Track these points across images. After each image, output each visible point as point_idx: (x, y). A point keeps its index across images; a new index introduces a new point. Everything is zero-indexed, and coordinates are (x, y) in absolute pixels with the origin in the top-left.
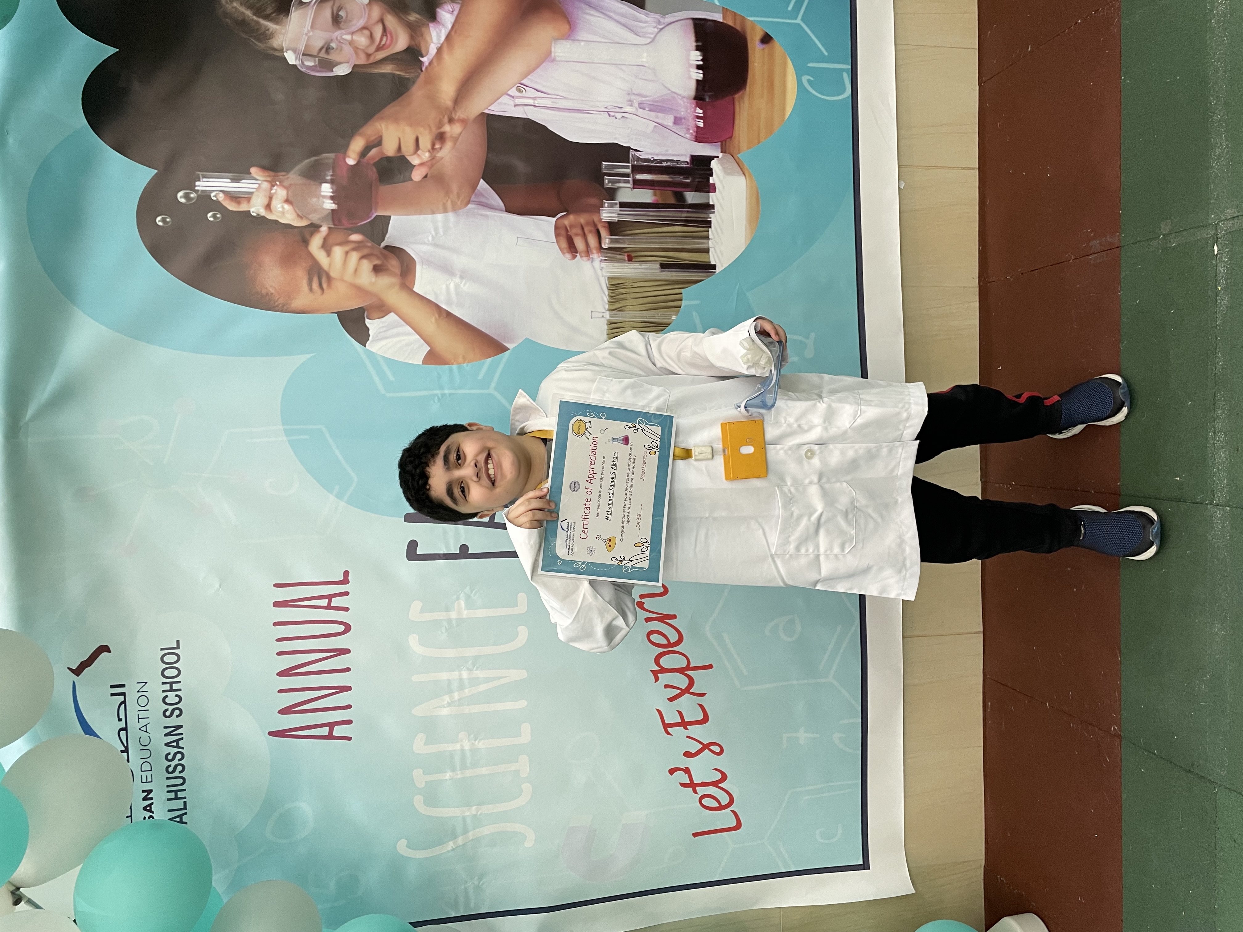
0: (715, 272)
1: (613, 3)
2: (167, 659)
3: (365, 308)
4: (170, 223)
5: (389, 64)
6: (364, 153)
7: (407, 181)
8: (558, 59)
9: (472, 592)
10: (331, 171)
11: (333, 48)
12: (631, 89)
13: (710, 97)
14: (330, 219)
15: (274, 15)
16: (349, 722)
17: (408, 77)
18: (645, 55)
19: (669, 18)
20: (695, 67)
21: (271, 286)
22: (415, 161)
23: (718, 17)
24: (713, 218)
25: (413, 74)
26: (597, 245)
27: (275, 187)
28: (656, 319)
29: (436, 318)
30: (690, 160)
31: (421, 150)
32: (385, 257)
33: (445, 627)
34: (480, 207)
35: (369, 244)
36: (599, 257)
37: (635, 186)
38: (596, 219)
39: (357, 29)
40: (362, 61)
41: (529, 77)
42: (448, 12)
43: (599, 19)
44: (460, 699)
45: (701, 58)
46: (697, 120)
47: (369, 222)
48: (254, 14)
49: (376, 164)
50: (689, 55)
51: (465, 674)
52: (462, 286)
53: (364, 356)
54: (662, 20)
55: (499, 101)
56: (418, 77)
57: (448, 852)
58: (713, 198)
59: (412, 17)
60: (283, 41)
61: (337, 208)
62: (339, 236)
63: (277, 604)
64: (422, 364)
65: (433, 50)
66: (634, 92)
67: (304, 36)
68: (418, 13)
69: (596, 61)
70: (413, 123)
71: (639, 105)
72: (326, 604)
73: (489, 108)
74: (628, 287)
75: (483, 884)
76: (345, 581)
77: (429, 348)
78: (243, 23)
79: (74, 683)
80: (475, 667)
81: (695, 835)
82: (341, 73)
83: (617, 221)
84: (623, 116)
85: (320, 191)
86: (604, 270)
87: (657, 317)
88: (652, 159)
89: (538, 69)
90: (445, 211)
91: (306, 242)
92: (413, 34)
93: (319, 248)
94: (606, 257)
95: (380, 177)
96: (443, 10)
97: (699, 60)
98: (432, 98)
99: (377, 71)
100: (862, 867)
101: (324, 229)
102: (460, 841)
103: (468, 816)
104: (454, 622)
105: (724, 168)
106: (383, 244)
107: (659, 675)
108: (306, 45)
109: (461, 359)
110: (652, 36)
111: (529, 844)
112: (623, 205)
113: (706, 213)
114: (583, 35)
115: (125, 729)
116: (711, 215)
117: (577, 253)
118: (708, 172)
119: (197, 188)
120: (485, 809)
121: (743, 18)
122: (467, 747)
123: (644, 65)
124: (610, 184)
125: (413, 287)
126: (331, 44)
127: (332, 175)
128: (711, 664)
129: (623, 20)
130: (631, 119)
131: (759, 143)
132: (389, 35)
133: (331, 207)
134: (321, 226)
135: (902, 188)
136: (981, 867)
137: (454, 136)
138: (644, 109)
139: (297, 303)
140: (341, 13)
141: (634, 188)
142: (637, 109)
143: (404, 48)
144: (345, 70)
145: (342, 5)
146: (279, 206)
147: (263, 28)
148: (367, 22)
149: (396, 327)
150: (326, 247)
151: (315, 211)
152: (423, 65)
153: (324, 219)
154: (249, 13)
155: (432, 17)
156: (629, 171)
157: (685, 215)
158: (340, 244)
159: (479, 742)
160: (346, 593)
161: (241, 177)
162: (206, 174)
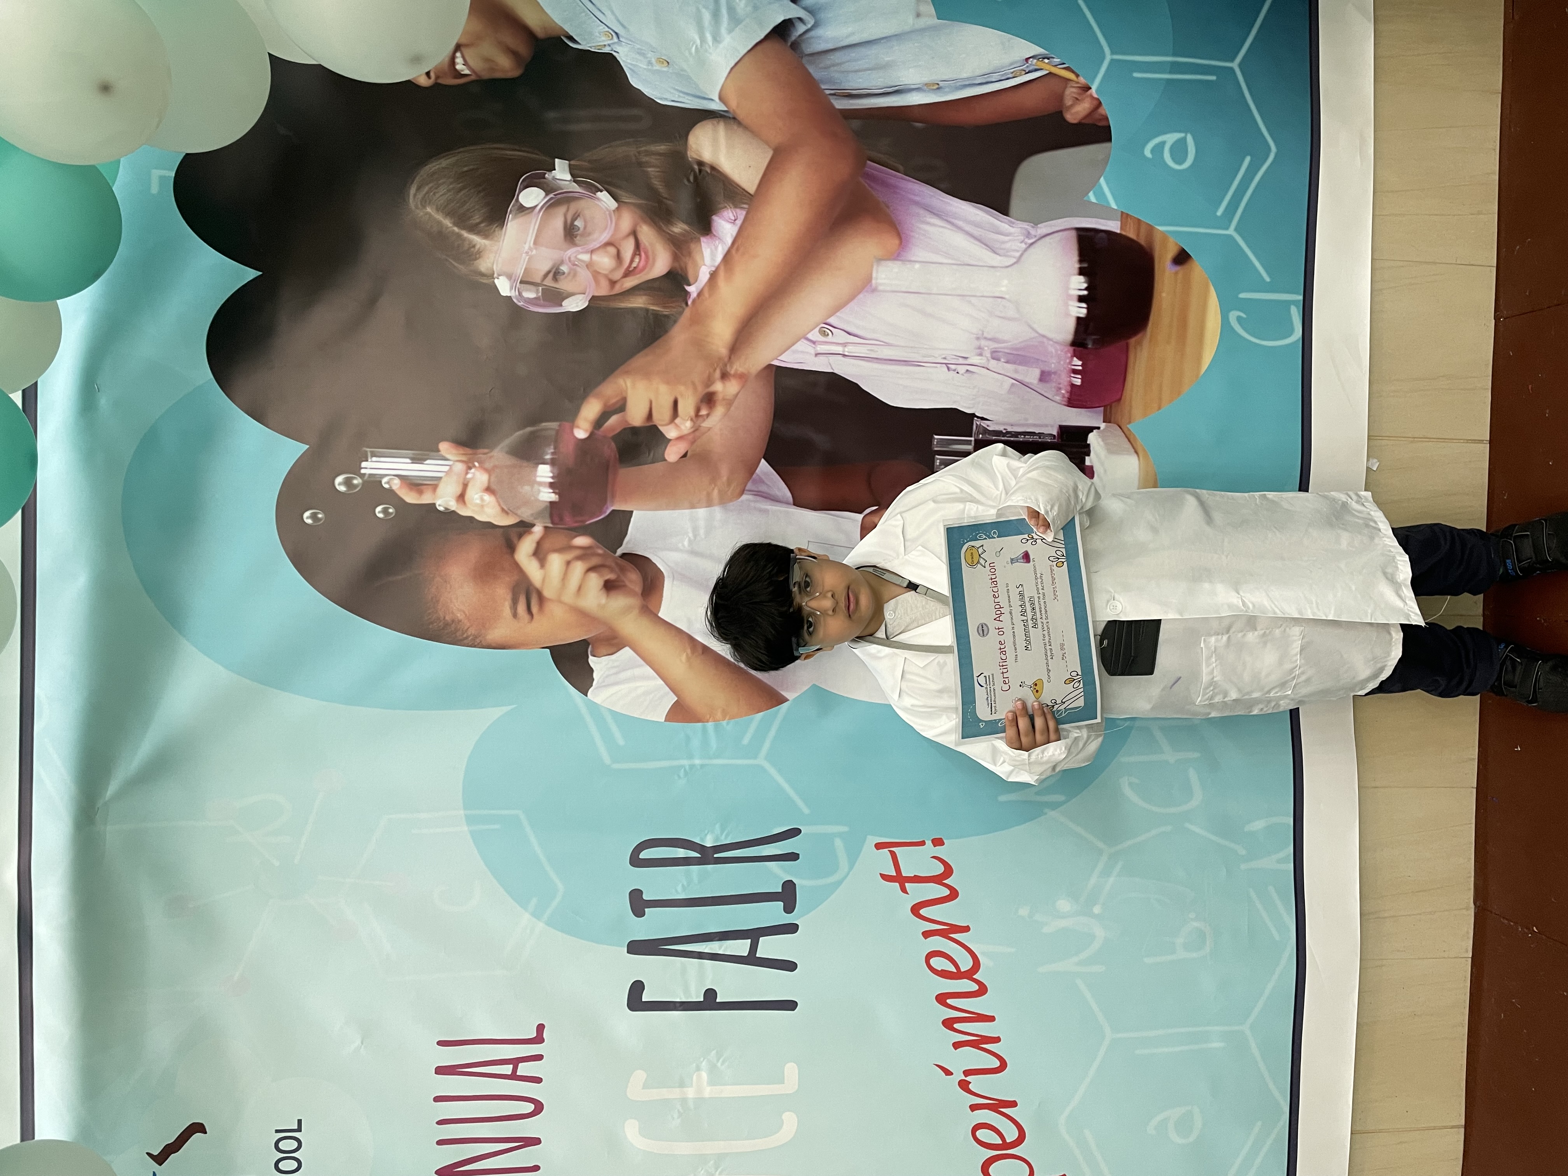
1: (963, 207)
2: (283, 1145)
3: (589, 641)
6: (599, 423)
8: (881, 288)
9: (718, 1060)
10: (552, 447)
11: (564, 273)
12: (983, 331)
14: (547, 514)
15: (482, 225)
17: (667, 313)
18: (1005, 282)
19: (1043, 229)
20: (1076, 298)
21: (459, 610)
22: (670, 433)
23: (1114, 226)
25: (675, 310)
27: (473, 470)
29: (687, 655)
32: (622, 569)
33: (678, 1111)
34: (758, 498)
35: (600, 551)
39: (598, 245)
40: (603, 290)
41: (838, 314)
42: (728, 222)
43: (941, 230)
45: (1085, 285)
47: (603, 519)
48: (455, 224)
49: (616, 438)
53: (584, 711)
55: (794, 348)
56: (681, 313)
61: (557, 500)
62: (559, 539)
63: (440, 1070)
64: (665, 721)
65: (704, 275)
67: (524, 255)
70: (671, 379)
72: (509, 1072)
73: (779, 358)
76: (539, 1040)
77: (676, 699)
78: (441, 237)
82: (573, 308)
85: (535, 476)
88: (1004, 431)
89: (852, 304)
90: (709, 504)
91: (511, 548)
92: (677, 251)
93: (530, 556)
96: (720, 218)
97: (1083, 288)
98: (699, 344)
101: (538, 530)
104: (691, 1105)
105: (1106, 444)
106: (620, 552)
108: (526, 269)
110: (1017, 254)
114: (918, 253)
118: (1084, 449)
119: (363, 471)
121: (1150, 229)
123: (1004, 296)
127: (553, 454)
129: (976, 232)
131: (1160, 408)
132: (643, 254)
133: (550, 498)
134: (533, 525)
135: (1372, 466)
137: (728, 397)
140: (576, 223)
145: (579, 212)
146: (476, 496)
148: (612, 235)
150: (539, 554)
151: (526, 503)
153: (539, 515)
154: (447, 222)
158: (560, 550)
160: (539, 1057)
161: (426, 455)
162: (377, 452)
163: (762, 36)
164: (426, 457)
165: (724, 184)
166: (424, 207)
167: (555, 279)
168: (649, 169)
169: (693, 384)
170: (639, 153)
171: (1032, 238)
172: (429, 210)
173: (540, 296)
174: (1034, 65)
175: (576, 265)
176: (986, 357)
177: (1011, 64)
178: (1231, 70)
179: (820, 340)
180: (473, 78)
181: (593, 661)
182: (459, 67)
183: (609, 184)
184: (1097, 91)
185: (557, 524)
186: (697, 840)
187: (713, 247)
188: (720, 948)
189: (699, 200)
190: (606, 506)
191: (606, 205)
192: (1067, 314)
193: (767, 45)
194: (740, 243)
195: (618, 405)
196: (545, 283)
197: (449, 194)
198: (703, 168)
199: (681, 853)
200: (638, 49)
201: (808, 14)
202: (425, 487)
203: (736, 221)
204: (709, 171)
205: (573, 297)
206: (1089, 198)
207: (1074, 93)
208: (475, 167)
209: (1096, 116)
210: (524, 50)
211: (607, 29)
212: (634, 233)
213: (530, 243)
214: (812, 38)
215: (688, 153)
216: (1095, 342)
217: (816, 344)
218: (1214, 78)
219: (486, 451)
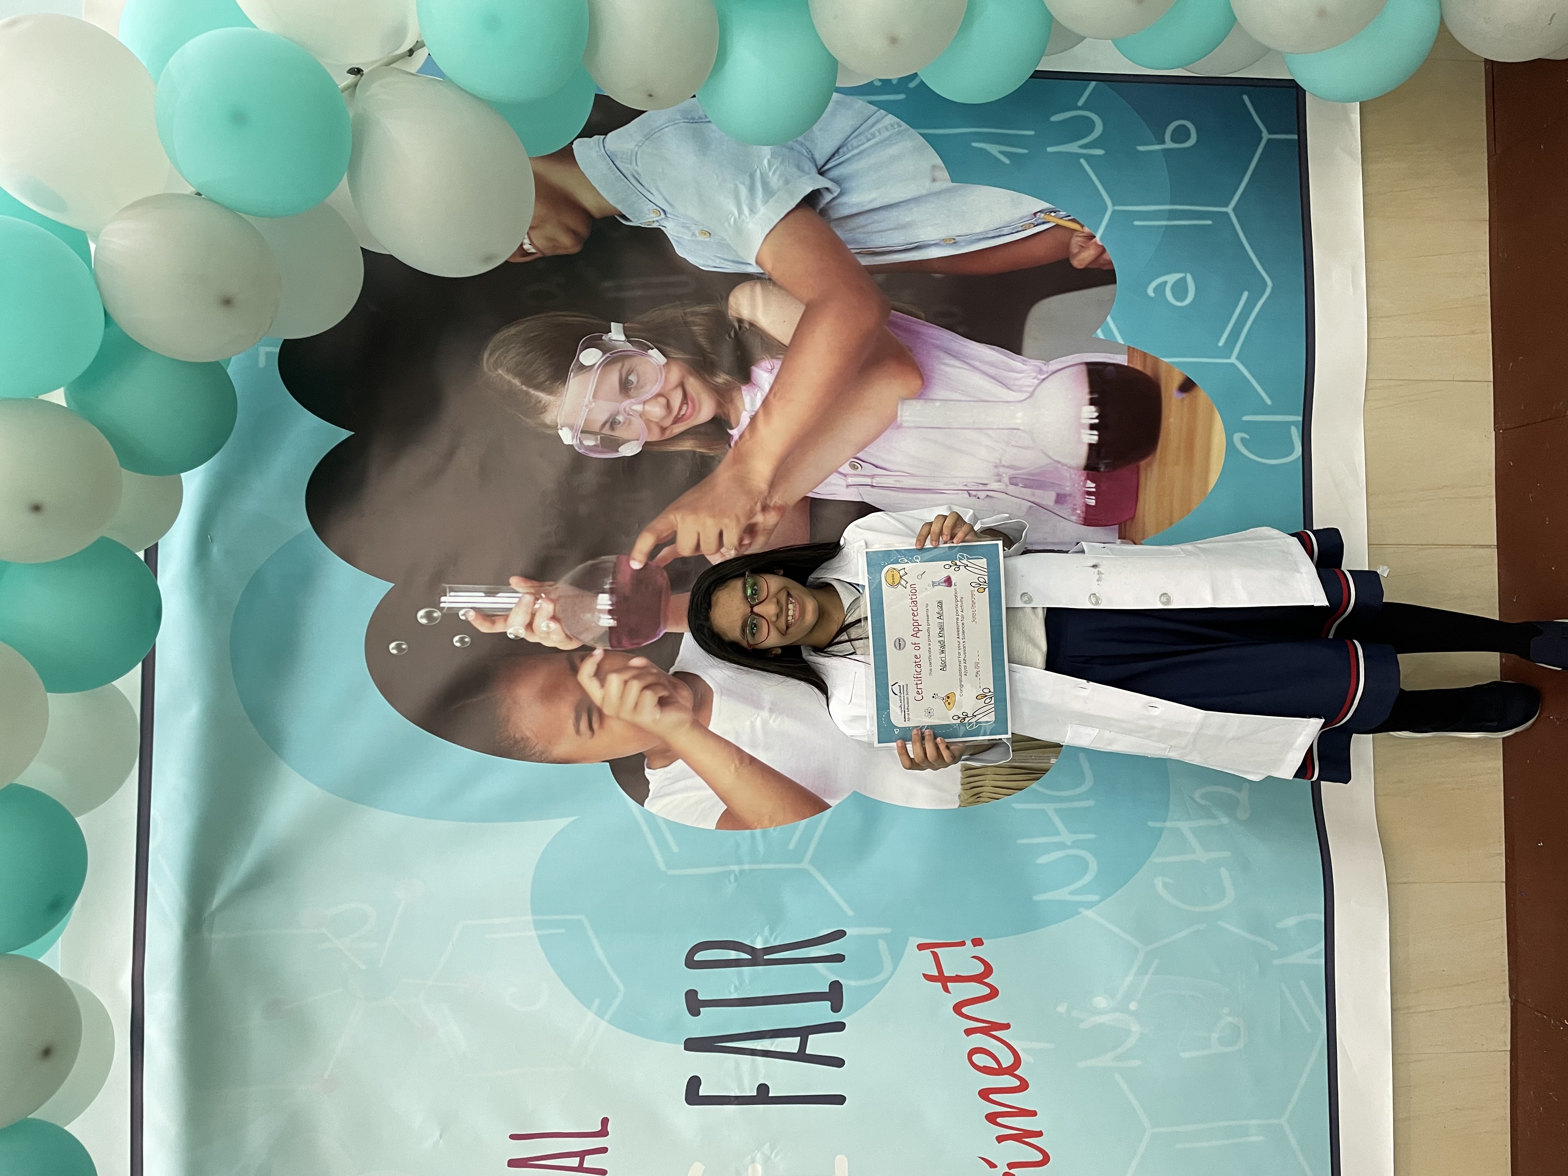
1: (979, 349)
8: (905, 424)
9: (772, 1150)
10: (611, 578)
11: (620, 422)
14: (607, 638)
17: (712, 454)
18: (1020, 415)
19: (1055, 365)
23: (1122, 359)
25: (719, 451)
27: (540, 601)
29: (736, 766)
31: (726, 547)
32: (675, 687)
35: (655, 671)
40: (655, 436)
47: (657, 641)
48: (523, 383)
49: (666, 567)
52: (771, 721)
53: (641, 820)
54: (1045, 368)
56: (725, 454)
59: (720, 378)
60: (557, 417)
61: (616, 625)
62: (617, 661)
63: (512, 1163)
64: (716, 829)
67: (584, 408)
68: (728, 374)
70: (717, 513)
72: (577, 1165)
76: (604, 1132)
78: (511, 395)
85: (596, 605)
91: (575, 670)
92: (720, 400)
93: (592, 677)
98: (742, 481)
99: (673, 449)
101: (598, 653)
106: (672, 670)
108: (586, 420)
109: (766, 822)
114: (939, 392)
119: (442, 605)
121: (1156, 360)
125: (708, 724)
126: (617, 418)
127: (612, 583)
129: (991, 371)
132: (690, 403)
133: (609, 623)
134: (594, 649)
139: (561, 749)
140: (630, 378)
143: (710, 419)
144: (634, 449)
147: (533, 401)
150: (600, 675)
152: (733, 439)
153: (599, 639)
154: (517, 382)
155: (745, 376)
158: (617, 671)
160: (604, 1150)
161: (498, 589)
162: (454, 587)
163: (794, 206)
164: (499, 590)
165: (762, 339)
166: (496, 370)
167: (612, 428)
168: (695, 328)
170: (685, 314)
171: (1044, 374)
172: (500, 371)
173: (598, 444)
174: (1042, 219)
175: (631, 415)
177: (1021, 219)
178: (1226, 214)
180: (539, 255)
182: (526, 247)
183: (659, 342)
184: (1101, 239)
185: (616, 647)
186: (747, 942)
187: (752, 394)
188: (772, 1044)
189: (739, 353)
190: (659, 629)
191: (655, 360)
192: (1080, 441)
193: (798, 213)
194: (777, 389)
196: (603, 432)
197: (519, 357)
198: (742, 325)
199: (734, 955)
200: (683, 223)
201: (834, 184)
202: (498, 617)
203: (773, 371)
204: (748, 327)
205: (629, 443)
206: (1097, 335)
207: (1080, 241)
208: (541, 332)
209: (1101, 261)
210: (583, 229)
211: (655, 207)
212: (682, 385)
213: (589, 396)
214: (838, 204)
215: (729, 312)
216: (1107, 465)
217: (847, 476)
218: (1210, 222)
219: (551, 583)
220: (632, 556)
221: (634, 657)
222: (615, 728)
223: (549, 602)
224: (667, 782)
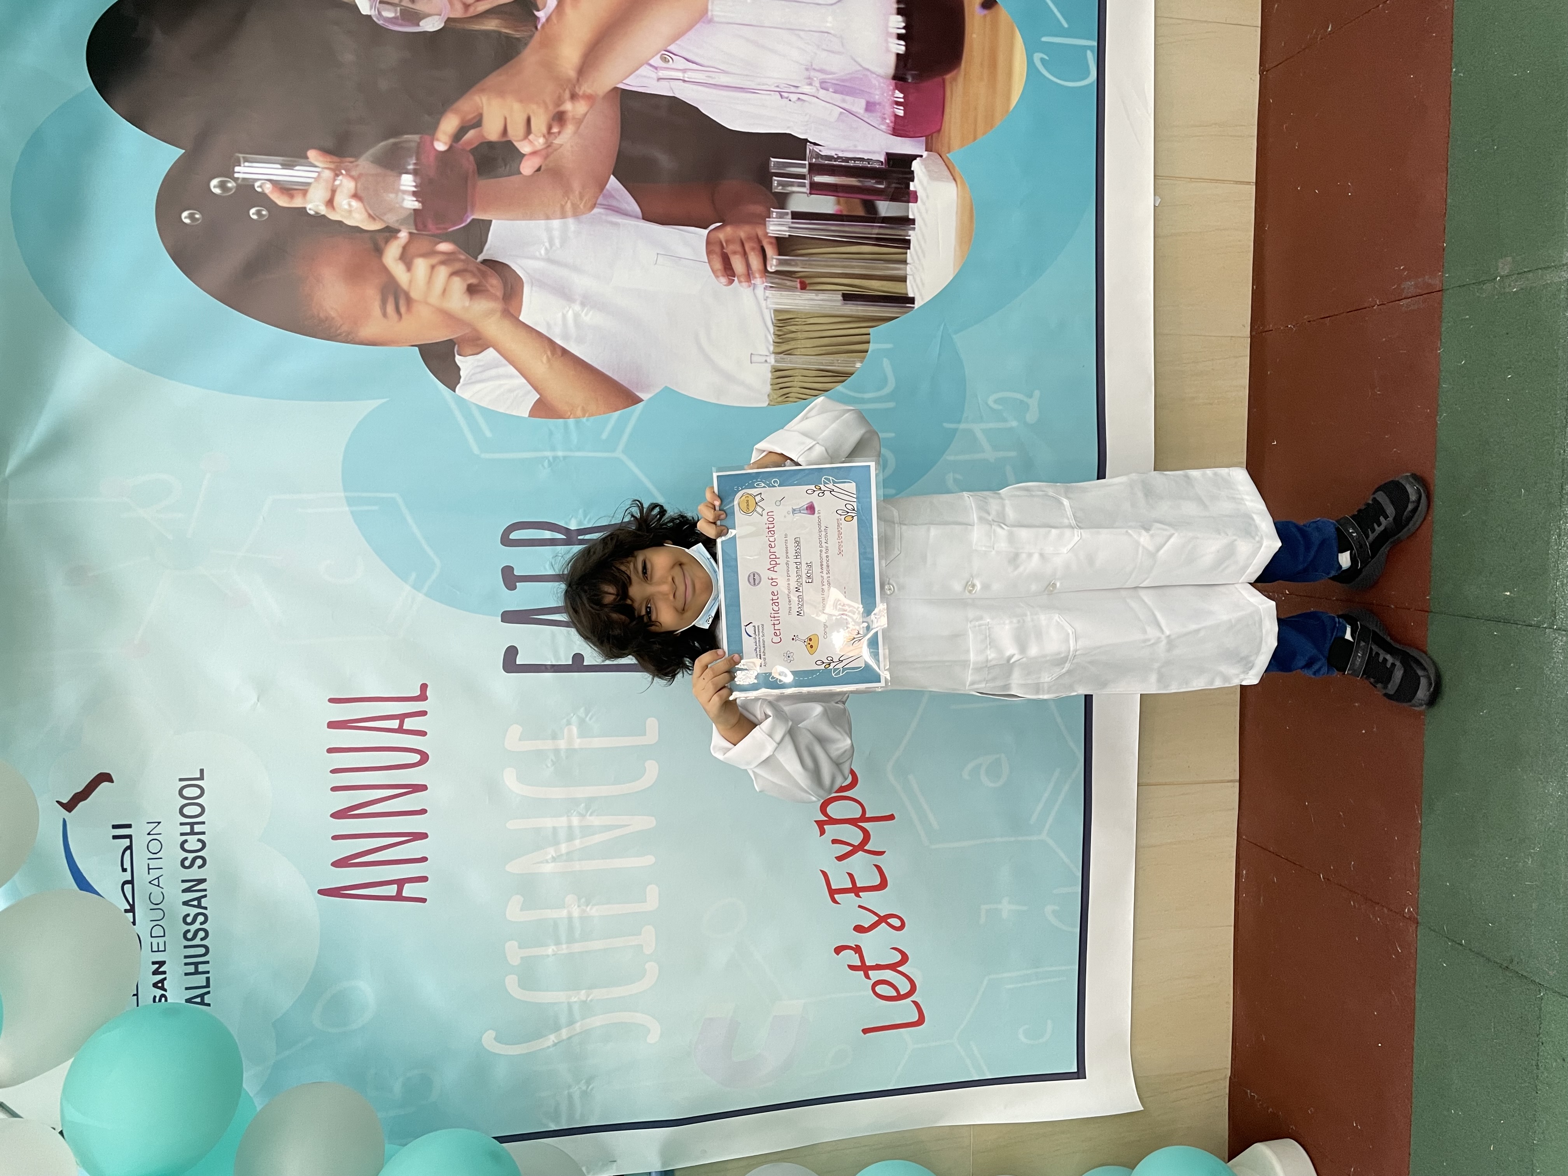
0: (913, 308)
2: (187, 792)
3: (455, 340)
4: (199, 222)
5: (491, 18)
7: (514, 175)
8: (716, 19)
9: (587, 716)
10: (414, 158)
12: (812, 63)
13: (913, 77)
16: (424, 879)
18: (830, 19)
20: (895, 36)
22: (525, 148)
24: (913, 236)
25: (525, 33)
26: (761, 267)
27: (340, 178)
28: (835, 366)
29: (548, 357)
30: (885, 159)
32: (484, 275)
33: (552, 760)
35: (462, 257)
36: (763, 283)
37: (813, 192)
38: (760, 233)
41: (677, 42)
44: (568, 854)
45: (903, 25)
46: (895, 106)
47: (464, 227)
49: (474, 151)
50: (887, 21)
51: (575, 821)
52: (583, 314)
53: (453, 405)
55: (638, 72)
56: (531, 37)
57: (549, 1047)
58: (913, 210)
61: (421, 208)
62: (423, 245)
63: (332, 725)
64: (529, 416)
66: (814, 66)
69: (766, 25)
71: (820, 85)
72: (397, 727)
73: (624, 82)
74: (800, 323)
75: (592, 1089)
76: (422, 697)
77: (539, 396)
79: (64, 821)
80: (590, 811)
81: (865, 1031)
83: (787, 236)
84: (799, 99)
85: (399, 185)
86: (768, 300)
87: (837, 365)
88: (836, 156)
90: (563, 216)
91: (379, 251)
94: (772, 283)
95: (478, 169)
97: (901, 27)
98: (549, 66)
99: (477, 27)
100: (1076, 1076)
101: (403, 235)
102: (564, 1033)
103: (575, 1002)
104: (563, 754)
105: (929, 171)
106: (481, 258)
107: (825, 826)
109: (579, 412)
111: (653, 1038)
112: (796, 215)
113: (905, 230)
115: (131, 882)
116: (910, 232)
117: (734, 277)
118: (908, 176)
119: (236, 175)
120: (597, 994)
122: (576, 913)
123: (829, 31)
124: (780, 188)
127: (415, 164)
128: (892, 815)
130: (810, 103)
131: (975, 139)
134: (399, 231)
135: (1157, 205)
136: (1225, 1078)
137: (577, 117)
138: (827, 90)
141: (811, 194)
142: (818, 90)
149: (497, 367)
150: (406, 258)
151: (391, 210)
152: (539, 22)
153: (404, 221)
156: (805, 171)
157: (876, 231)
158: (424, 255)
159: (591, 909)
160: (424, 713)
161: (295, 161)
162: (249, 157)
169: (545, 103)
173: (398, 16)
176: (815, 86)
179: (661, 65)
181: (458, 360)
186: (561, 521)
195: (475, 121)
199: (548, 535)
219: (351, 159)
220: (435, 137)
221: (442, 242)
222: (423, 313)
223: (350, 179)
224: (479, 370)
